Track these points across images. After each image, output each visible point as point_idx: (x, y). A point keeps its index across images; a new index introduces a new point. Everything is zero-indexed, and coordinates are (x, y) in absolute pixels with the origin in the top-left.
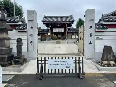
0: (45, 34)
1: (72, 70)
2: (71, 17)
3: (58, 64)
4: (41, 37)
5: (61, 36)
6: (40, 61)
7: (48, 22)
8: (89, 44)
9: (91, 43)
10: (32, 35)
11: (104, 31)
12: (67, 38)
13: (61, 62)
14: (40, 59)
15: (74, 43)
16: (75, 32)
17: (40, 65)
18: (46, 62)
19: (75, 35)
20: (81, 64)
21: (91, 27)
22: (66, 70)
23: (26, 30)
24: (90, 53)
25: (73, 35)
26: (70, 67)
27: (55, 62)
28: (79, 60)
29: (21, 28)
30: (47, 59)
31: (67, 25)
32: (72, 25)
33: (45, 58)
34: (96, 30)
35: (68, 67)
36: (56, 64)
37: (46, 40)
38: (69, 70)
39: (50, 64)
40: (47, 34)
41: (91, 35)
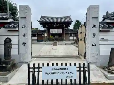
0: (42, 35)
1: (75, 80)
2: (69, 17)
3: (56, 73)
4: (37, 38)
5: (58, 37)
6: (32, 68)
7: (45, 22)
8: (93, 46)
9: (94, 45)
10: (24, 35)
11: (109, 31)
12: (64, 39)
13: (60, 69)
14: (31, 66)
15: (72, 44)
16: (73, 33)
17: (31, 74)
18: (40, 70)
19: (73, 36)
20: (87, 73)
21: (94, 26)
22: (66, 80)
23: (17, 29)
24: (94, 56)
25: (71, 36)
26: (72, 77)
27: (53, 69)
28: (84, 67)
29: (10, 26)
30: (41, 66)
31: (64, 25)
32: (70, 25)
33: (39, 64)
34: (101, 29)
35: (70, 77)
36: (54, 73)
37: (43, 41)
38: (71, 80)
39: (46, 73)
40: (44, 34)
41: (94, 35)
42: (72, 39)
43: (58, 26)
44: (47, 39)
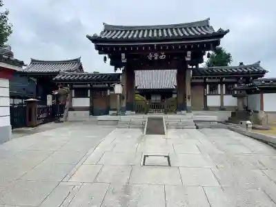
0: (105, 89)
4: (91, 102)
16: (222, 83)
37: (111, 112)
42: (218, 104)
43: (163, 57)
44: (124, 105)
